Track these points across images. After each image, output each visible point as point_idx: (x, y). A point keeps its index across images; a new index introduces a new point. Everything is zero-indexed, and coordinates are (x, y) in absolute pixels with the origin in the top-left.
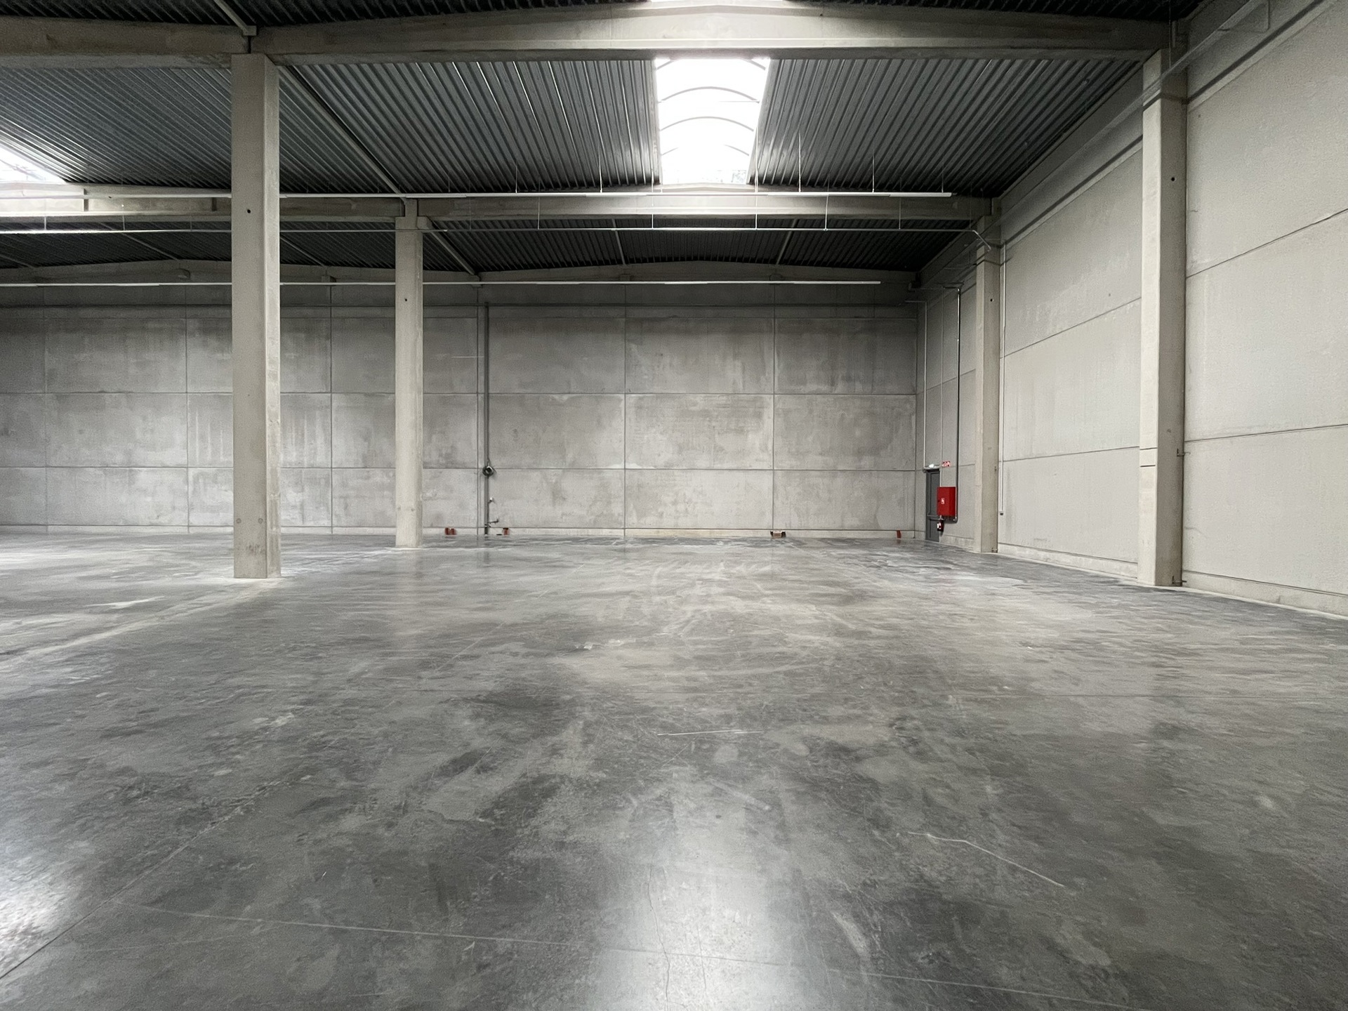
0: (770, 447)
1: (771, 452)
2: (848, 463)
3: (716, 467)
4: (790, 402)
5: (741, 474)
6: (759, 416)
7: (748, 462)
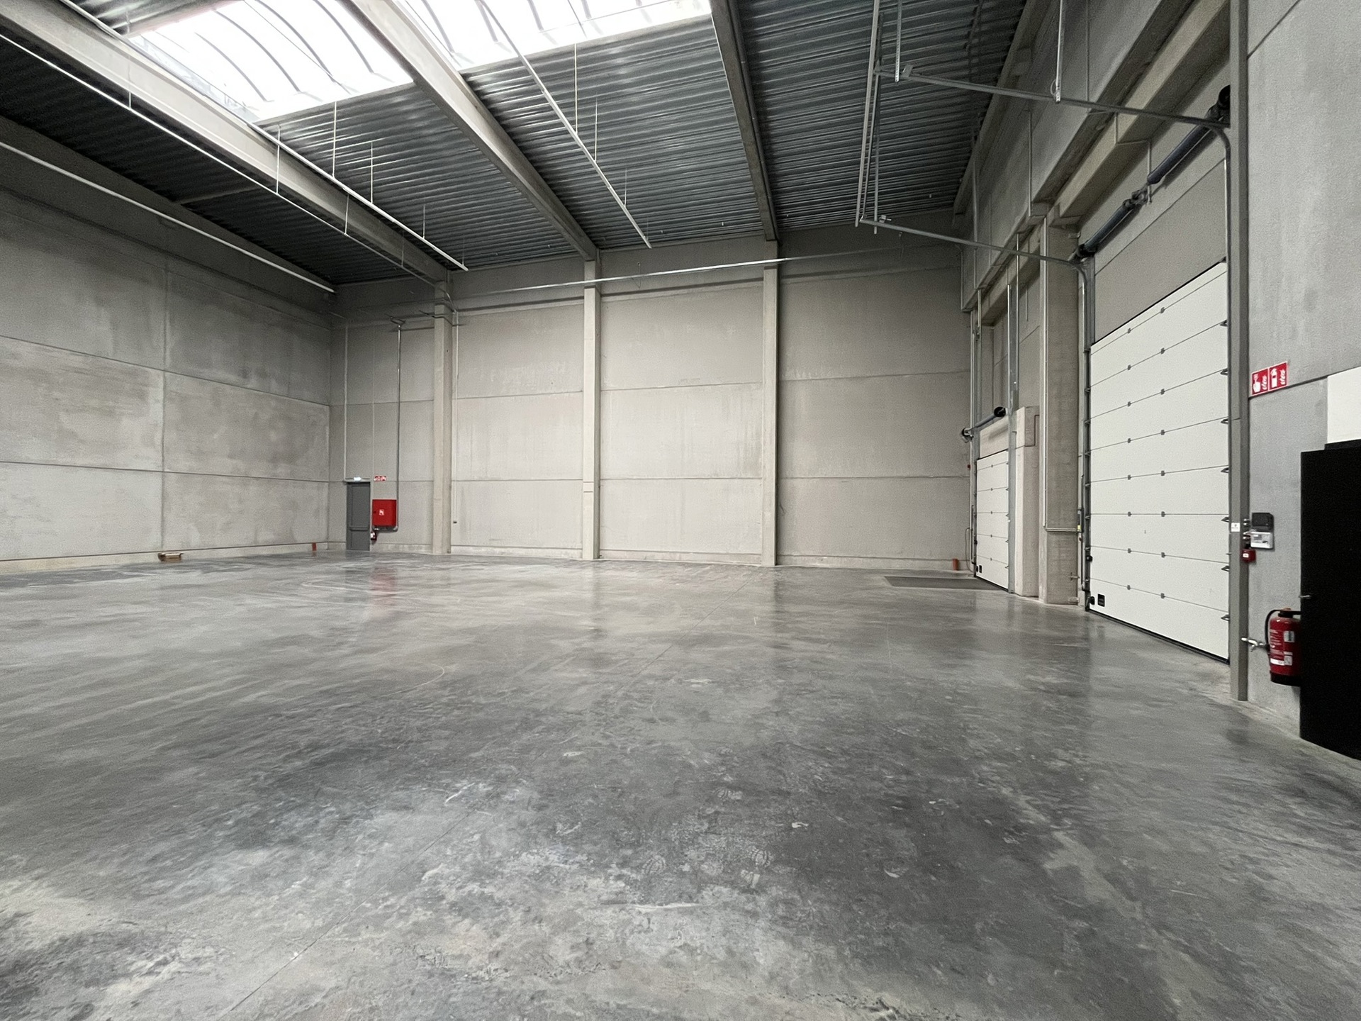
0: (158, 442)
1: (160, 448)
2: (260, 470)
3: (61, 461)
4: (187, 386)
5: (109, 474)
6: (142, 396)
7: (121, 459)
